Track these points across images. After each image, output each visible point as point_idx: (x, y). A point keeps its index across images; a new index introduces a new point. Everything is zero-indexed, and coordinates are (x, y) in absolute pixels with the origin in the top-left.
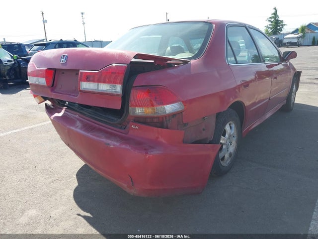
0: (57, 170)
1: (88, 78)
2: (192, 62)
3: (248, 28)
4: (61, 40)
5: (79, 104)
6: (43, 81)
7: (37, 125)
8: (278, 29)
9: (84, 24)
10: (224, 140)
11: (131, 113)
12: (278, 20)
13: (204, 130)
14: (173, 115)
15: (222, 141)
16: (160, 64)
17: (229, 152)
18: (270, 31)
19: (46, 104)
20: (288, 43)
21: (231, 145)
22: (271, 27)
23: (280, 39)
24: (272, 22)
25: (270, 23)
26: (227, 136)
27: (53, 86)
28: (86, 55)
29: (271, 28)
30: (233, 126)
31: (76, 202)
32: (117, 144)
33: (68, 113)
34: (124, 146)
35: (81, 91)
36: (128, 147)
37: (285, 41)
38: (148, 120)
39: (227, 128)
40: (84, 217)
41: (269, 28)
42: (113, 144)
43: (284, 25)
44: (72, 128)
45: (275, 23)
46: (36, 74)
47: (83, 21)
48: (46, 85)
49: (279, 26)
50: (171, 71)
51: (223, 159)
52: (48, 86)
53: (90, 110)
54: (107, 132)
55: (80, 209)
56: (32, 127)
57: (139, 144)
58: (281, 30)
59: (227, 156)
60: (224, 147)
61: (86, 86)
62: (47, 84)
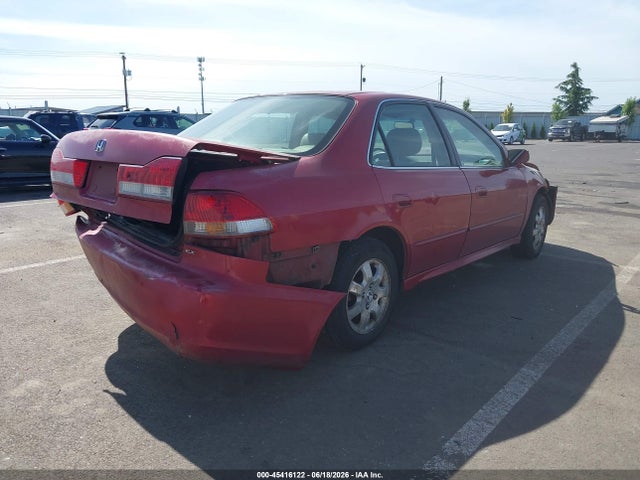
0: (88, 328)
1: (130, 176)
2: (303, 159)
3: (432, 107)
4: (147, 110)
5: (125, 218)
6: (69, 179)
7: (73, 258)
8: (580, 105)
9: (202, 79)
10: (356, 288)
11: (186, 230)
12: (579, 88)
13: (313, 267)
14: (255, 236)
15: (353, 290)
16: (248, 160)
17: (369, 311)
18: (564, 109)
19: (79, 217)
20: (597, 133)
21: (374, 298)
22: (565, 100)
23: (583, 124)
24: (567, 91)
25: (564, 93)
26: (364, 282)
27: (84, 186)
28: (132, 141)
29: (566, 103)
30: (380, 268)
31: (106, 373)
32: (160, 276)
33: (107, 231)
34: (168, 279)
35: (121, 195)
36: (174, 280)
37: (591, 130)
38: (215, 244)
39: (366, 268)
40: (114, 395)
41: (561, 102)
42: (154, 275)
43: (592, 98)
44: (106, 252)
45: (574, 93)
46: (63, 167)
47: (200, 74)
48: (73, 184)
49: (582, 100)
50: (258, 171)
51: (357, 320)
52: (77, 187)
53: (138, 226)
54: (151, 259)
55: (109, 383)
56: (65, 260)
57: (192, 278)
58: (586, 108)
59: (365, 316)
60: (359, 300)
61: (128, 187)
62: (75, 182)
